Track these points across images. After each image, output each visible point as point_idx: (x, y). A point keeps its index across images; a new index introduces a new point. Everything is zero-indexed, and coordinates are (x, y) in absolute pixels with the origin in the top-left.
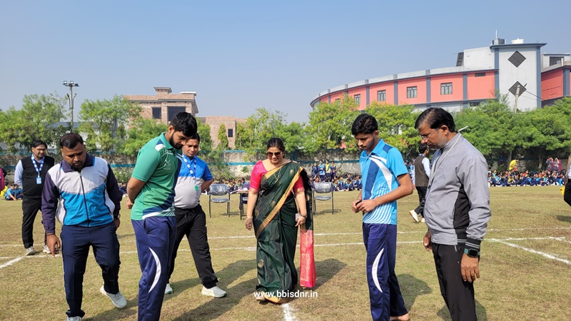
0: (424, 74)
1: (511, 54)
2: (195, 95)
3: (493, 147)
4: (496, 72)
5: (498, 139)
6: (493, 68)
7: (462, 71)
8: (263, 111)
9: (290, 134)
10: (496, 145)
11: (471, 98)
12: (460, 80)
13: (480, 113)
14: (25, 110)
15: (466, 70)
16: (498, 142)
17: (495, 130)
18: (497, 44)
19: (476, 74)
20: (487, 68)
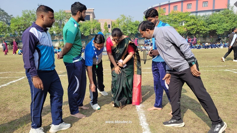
2: (94, 10)
3: (225, 30)
5: (227, 27)
8: (123, 16)
9: (135, 26)
10: (226, 29)
11: (216, 8)
13: (220, 15)
14: (23, 17)
16: (228, 28)
17: (227, 23)
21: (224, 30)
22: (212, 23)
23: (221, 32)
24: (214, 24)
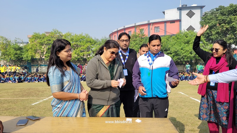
1: (187, 11)
4: (180, 21)
6: (179, 19)
7: (164, 20)
12: (163, 25)
15: (166, 20)
18: (181, 7)
19: (170, 22)
20: (176, 19)
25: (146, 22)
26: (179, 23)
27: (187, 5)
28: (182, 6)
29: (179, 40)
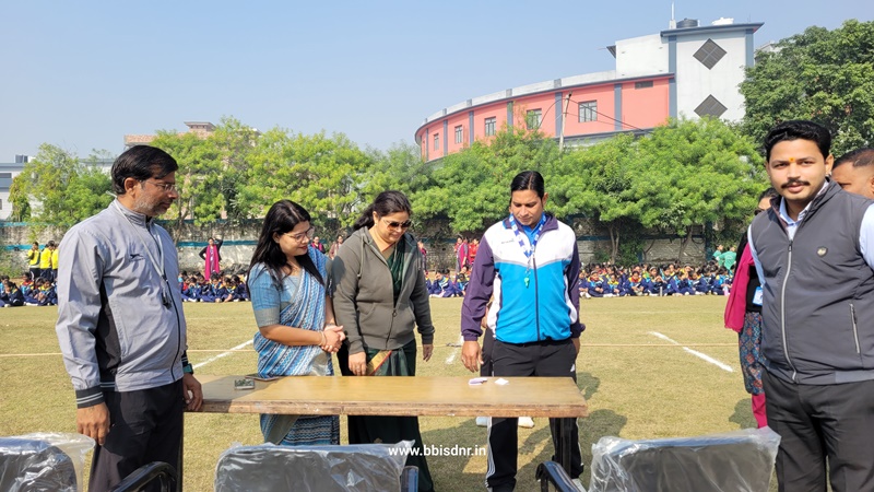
0: (552, 87)
1: (698, 44)
3: (483, 215)
4: (670, 78)
5: (493, 201)
6: (666, 71)
7: (613, 78)
12: (609, 95)
15: (620, 77)
18: (675, 28)
19: (636, 83)
20: (655, 72)
21: (478, 215)
22: (432, 183)
23: (469, 221)
24: (442, 186)
25: (548, 85)
26: (666, 86)
27: (695, 22)
28: (679, 25)
29: (664, 153)
